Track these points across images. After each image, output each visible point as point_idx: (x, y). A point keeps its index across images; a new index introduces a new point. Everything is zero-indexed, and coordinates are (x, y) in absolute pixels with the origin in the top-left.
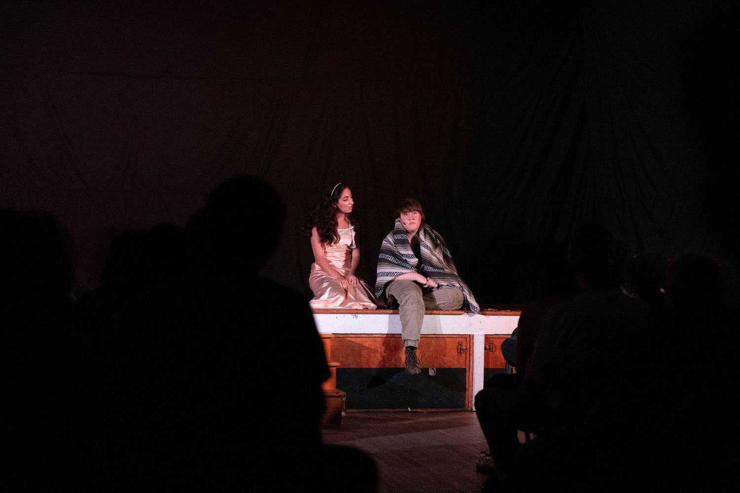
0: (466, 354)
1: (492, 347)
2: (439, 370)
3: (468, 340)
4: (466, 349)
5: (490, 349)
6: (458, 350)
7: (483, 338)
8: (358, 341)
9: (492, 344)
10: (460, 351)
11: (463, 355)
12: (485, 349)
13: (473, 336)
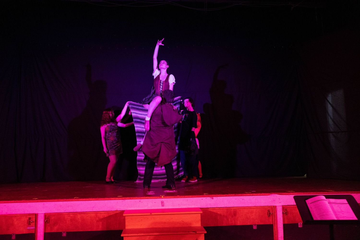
0: (272, 216)
1: (287, 212)
2: (258, 226)
3: (273, 209)
4: (272, 214)
5: (285, 213)
6: (268, 215)
7: (281, 207)
8: (214, 211)
9: (286, 210)
10: (269, 215)
11: (271, 217)
12: (283, 213)
13: (276, 206)
